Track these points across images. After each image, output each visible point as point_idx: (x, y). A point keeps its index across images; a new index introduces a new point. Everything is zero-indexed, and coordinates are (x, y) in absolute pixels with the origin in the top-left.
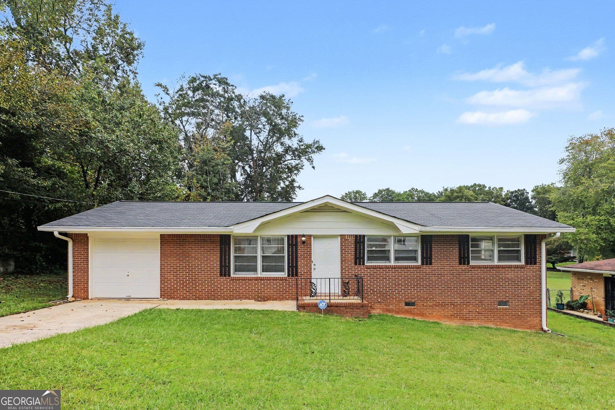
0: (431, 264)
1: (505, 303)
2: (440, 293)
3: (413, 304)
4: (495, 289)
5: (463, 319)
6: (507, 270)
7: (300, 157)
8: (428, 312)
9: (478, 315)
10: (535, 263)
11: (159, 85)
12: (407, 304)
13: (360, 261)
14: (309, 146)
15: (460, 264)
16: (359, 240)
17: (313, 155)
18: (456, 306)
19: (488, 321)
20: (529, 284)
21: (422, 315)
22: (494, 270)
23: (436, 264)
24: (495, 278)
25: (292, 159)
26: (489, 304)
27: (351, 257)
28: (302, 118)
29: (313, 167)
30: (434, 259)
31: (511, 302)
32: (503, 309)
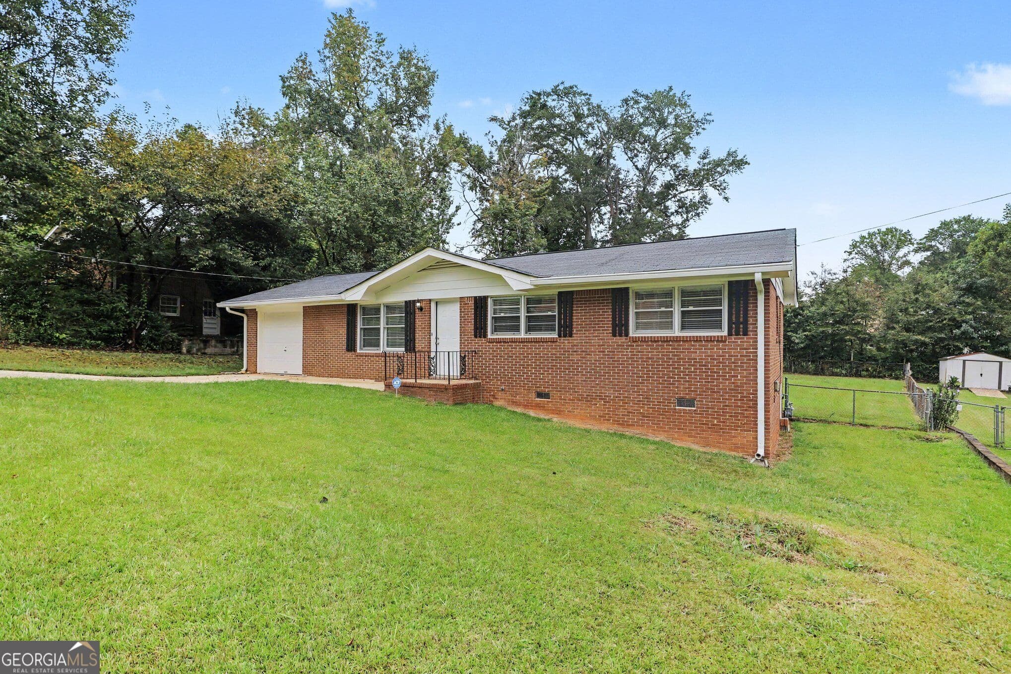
0: (571, 336)
1: (691, 403)
2: (584, 381)
3: (547, 396)
4: (672, 378)
5: (619, 424)
6: (693, 346)
7: (700, 184)
8: (567, 408)
9: (641, 420)
10: (745, 333)
11: (494, 119)
12: (540, 395)
13: (480, 333)
14: (719, 163)
15: (614, 335)
16: (480, 303)
17: (726, 177)
18: (608, 402)
19: (659, 431)
20: (733, 370)
21: (559, 412)
22: (670, 345)
23: (578, 337)
24: (671, 359)
25: (687, 190)
26: (660, 402)
27: (471, 327)
28: (708, 118)
29: (726, 199)
30: (575, 328)
31: (699, 401)
32: (685, 412)
